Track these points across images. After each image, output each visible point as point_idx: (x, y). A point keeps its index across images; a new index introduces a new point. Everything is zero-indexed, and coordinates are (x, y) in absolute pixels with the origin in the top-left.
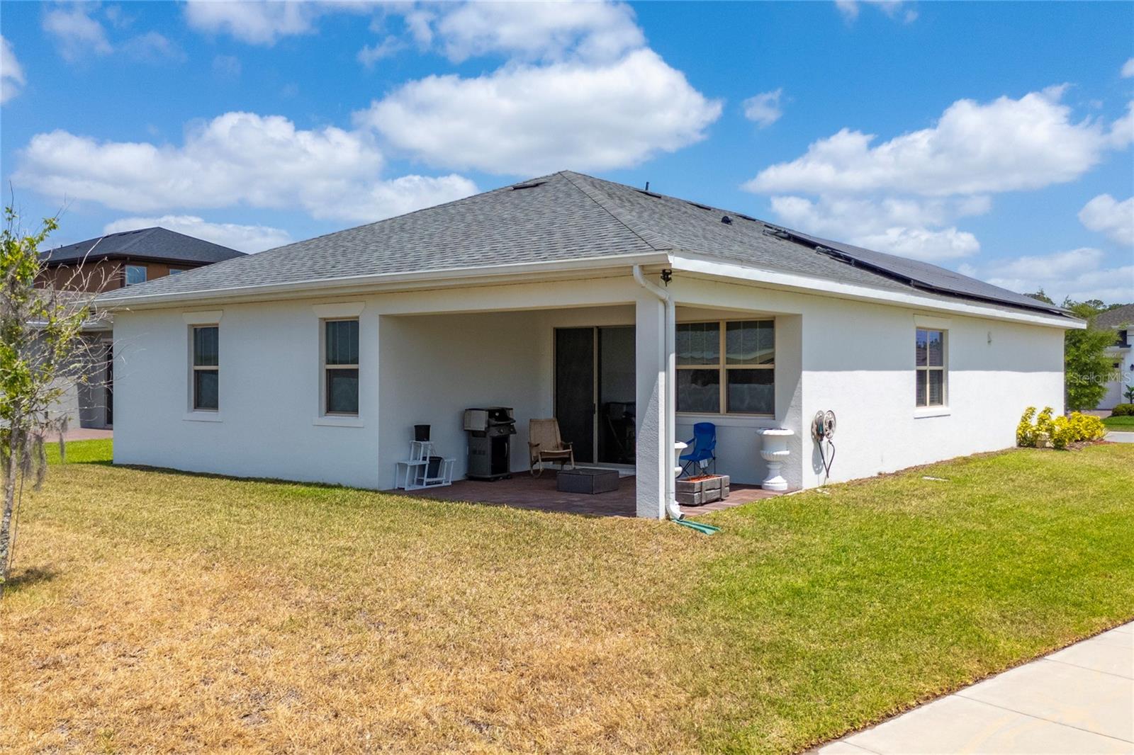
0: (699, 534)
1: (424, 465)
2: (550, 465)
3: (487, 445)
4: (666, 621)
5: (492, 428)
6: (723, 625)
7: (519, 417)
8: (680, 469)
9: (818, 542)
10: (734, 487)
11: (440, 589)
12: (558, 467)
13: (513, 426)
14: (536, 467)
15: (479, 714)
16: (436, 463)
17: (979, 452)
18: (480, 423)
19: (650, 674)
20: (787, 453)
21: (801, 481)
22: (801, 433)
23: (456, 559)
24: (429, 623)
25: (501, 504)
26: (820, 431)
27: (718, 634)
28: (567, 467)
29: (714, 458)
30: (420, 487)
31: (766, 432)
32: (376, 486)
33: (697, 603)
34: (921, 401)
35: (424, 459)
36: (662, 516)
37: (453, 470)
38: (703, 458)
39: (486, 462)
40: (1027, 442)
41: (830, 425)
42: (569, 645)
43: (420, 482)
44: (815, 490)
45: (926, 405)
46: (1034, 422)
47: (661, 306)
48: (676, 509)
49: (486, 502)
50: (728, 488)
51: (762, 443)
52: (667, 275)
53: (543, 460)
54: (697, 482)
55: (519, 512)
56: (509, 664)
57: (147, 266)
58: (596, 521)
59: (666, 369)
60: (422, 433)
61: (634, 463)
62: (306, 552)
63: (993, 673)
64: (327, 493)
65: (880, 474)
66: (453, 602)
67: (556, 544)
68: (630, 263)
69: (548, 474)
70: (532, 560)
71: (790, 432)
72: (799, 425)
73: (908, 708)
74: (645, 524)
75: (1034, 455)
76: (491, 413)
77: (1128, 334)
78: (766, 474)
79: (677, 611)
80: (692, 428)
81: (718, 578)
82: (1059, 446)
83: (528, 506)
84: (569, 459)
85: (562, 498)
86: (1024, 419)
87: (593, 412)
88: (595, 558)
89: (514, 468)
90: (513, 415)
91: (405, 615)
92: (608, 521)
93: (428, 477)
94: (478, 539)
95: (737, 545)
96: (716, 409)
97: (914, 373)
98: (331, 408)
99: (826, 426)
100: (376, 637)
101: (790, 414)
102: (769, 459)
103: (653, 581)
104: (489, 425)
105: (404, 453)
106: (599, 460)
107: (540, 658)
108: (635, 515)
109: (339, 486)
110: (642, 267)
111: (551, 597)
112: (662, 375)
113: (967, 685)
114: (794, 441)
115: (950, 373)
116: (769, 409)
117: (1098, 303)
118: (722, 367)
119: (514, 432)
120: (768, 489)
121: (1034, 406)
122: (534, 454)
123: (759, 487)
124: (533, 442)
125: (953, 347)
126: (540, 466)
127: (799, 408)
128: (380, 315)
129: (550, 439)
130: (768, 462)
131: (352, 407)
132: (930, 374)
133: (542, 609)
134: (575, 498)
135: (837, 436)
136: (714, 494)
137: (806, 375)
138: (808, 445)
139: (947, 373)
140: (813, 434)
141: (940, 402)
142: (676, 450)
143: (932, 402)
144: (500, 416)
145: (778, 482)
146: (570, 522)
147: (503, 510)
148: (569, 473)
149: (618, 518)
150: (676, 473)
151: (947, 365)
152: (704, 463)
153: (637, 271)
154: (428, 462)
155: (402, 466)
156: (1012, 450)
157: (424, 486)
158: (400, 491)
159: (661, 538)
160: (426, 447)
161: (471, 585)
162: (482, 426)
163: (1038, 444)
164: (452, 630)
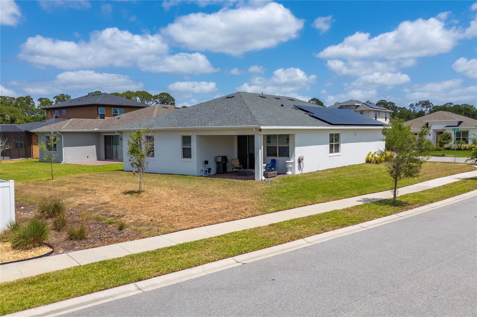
0: (267, 183)
1: (207, 170)
2: (237, 170)
3: (221, 165)
4: (257, 197)
5: (223, 161)
6: (268, 197)
7: (229, 158)
8: (265, 170)
9: (292, 184)
10: (278, 174)
11: (217, 192)
12: (239, 170)
13: (227, 161)
14: (233, 170)
15: (226, 207)
16: (210, 169)
17: (351, 164)
18: (220, 160)
19: (254, 203)
20: (292, 166)
21: (295, 172)
22: (295, 161)
23: (219, 188)
24: (216, 197)
25: (226, 178)
26: (300, 162)
27: (266, 198)
28: (241, 170)
29: (276, 167)
30: (206, 175)
31: (287, 161)
32: (196, 175)
33: (264, 194)
34: (331, 152)
35: (207, 169)
36: (260, 180)
37: (213, 171)
38: (273, 167)
39: (221, 169)
40: (368, 161)
41: (302, 159)
42: (240, 200)
43: (206, 174)
44: (298, 175)
45: (333, 153)
46: (370, 156)
47: (260, 136)
48: (263, 178)
49: (222, 178)
50: (277, 174)
51: (286, 164)
52: (260, 130)
53: (235, 169)
54: (269, 173)
55: (230, 180)
56: (230, 202)
57: (105, 107)
58: (247, 181)
59: (261, 149)
60: (206, 162)
61: (254, 169)
62: (189, 187)
63: (314, 204)
64: (186, 177)
65: (318, 171)
66: (219, 194)
67: (238, 185)
68: (253, 127)
69: (236, 172)
70: (233, 188)
71: (292, 161)
72: (294, 159)
73: (295, 208)
74: (257, 181)
75: (369, 165)
76: (222, 157)
77: (429, 124)
78: (287, 171)
79: (260, 195)
80: (271, 160)
81: (269, 190)
82: (377, 163)
83: (232, 178)
84: (241, 168)
85: (239, 177)
86: (368, 155)
87: (247, 156)
88: (246, 187)
89: (228, 170)
90: (228, 158)
91: (211, 196)
92: (249, 181)
93: (208, 173)
94: (222, 184)
95: (274, 185)
96: (276, 155)
97: (329, 145)
98: (184, 156)
99: (301, 160)
100: (207, 199)
101: (293, 157)
102: (287, 167)
103: (256, 191)
104: (222, 160)
105: (202, 167)
106: (249, 168)
107: (235, 201)
108: (255, 180)
109: (187, 175)
110: (255, 128)
111: (237, 193)
112: (260, 150)
113: (308, 205)
114: (293, 163)
115: (341, 144)
116: (288, 156)
117: (451, 104)
118: (278, 146)
119: (228, 162)
120: (287, 174)
121: (371, 151)
122: (233, 167)
123: (285, 174)
124: (233, 164)
125: (342, 137)
126: (234, 170)
127: (294, 156)
128: (197, 135)
129: (237, 163)
130: (287, 168)
131: (190, 156)
132: (335, 146)
133: (235, 195)
134: (242, 177)
135: (304, 162)
136: (273, 175)
137: (296, 147)
138: (297, 164)
139: (340, 145)
140: (298, 161)
141: (338, 152)
142: (263, 166)
143: (335, 152)
144: (225, 158)
145: (289, 173)
146: (241, 181)
147: (227, 179)
148: (241, 171)
149: (251, 180)
150: (264, 171)
151: (340, 142)
152: (273, 169)
153: (254, 129)
154: (208, 169)
155: (202, 170)
156: (363, 164)
157: (207, 175)
158: (202, 176)
159: (259, 184)
160: (207, 166)
161: (222, 192)
162: (220, 161)
163: (371, 162)
164: (220, 198)
